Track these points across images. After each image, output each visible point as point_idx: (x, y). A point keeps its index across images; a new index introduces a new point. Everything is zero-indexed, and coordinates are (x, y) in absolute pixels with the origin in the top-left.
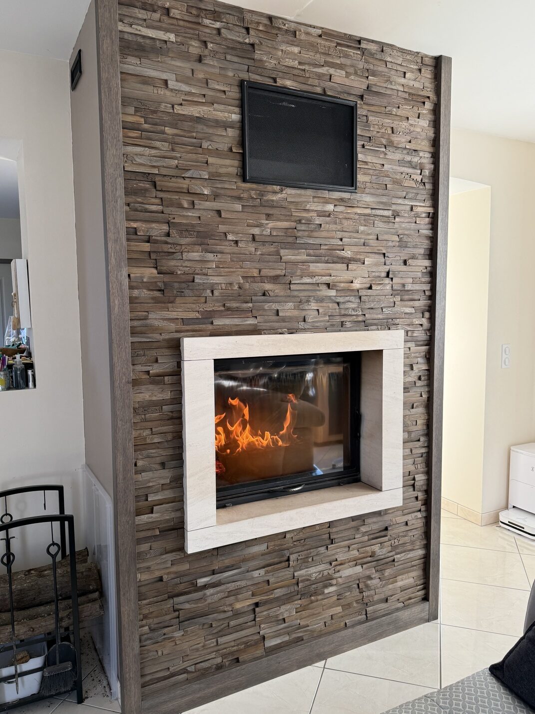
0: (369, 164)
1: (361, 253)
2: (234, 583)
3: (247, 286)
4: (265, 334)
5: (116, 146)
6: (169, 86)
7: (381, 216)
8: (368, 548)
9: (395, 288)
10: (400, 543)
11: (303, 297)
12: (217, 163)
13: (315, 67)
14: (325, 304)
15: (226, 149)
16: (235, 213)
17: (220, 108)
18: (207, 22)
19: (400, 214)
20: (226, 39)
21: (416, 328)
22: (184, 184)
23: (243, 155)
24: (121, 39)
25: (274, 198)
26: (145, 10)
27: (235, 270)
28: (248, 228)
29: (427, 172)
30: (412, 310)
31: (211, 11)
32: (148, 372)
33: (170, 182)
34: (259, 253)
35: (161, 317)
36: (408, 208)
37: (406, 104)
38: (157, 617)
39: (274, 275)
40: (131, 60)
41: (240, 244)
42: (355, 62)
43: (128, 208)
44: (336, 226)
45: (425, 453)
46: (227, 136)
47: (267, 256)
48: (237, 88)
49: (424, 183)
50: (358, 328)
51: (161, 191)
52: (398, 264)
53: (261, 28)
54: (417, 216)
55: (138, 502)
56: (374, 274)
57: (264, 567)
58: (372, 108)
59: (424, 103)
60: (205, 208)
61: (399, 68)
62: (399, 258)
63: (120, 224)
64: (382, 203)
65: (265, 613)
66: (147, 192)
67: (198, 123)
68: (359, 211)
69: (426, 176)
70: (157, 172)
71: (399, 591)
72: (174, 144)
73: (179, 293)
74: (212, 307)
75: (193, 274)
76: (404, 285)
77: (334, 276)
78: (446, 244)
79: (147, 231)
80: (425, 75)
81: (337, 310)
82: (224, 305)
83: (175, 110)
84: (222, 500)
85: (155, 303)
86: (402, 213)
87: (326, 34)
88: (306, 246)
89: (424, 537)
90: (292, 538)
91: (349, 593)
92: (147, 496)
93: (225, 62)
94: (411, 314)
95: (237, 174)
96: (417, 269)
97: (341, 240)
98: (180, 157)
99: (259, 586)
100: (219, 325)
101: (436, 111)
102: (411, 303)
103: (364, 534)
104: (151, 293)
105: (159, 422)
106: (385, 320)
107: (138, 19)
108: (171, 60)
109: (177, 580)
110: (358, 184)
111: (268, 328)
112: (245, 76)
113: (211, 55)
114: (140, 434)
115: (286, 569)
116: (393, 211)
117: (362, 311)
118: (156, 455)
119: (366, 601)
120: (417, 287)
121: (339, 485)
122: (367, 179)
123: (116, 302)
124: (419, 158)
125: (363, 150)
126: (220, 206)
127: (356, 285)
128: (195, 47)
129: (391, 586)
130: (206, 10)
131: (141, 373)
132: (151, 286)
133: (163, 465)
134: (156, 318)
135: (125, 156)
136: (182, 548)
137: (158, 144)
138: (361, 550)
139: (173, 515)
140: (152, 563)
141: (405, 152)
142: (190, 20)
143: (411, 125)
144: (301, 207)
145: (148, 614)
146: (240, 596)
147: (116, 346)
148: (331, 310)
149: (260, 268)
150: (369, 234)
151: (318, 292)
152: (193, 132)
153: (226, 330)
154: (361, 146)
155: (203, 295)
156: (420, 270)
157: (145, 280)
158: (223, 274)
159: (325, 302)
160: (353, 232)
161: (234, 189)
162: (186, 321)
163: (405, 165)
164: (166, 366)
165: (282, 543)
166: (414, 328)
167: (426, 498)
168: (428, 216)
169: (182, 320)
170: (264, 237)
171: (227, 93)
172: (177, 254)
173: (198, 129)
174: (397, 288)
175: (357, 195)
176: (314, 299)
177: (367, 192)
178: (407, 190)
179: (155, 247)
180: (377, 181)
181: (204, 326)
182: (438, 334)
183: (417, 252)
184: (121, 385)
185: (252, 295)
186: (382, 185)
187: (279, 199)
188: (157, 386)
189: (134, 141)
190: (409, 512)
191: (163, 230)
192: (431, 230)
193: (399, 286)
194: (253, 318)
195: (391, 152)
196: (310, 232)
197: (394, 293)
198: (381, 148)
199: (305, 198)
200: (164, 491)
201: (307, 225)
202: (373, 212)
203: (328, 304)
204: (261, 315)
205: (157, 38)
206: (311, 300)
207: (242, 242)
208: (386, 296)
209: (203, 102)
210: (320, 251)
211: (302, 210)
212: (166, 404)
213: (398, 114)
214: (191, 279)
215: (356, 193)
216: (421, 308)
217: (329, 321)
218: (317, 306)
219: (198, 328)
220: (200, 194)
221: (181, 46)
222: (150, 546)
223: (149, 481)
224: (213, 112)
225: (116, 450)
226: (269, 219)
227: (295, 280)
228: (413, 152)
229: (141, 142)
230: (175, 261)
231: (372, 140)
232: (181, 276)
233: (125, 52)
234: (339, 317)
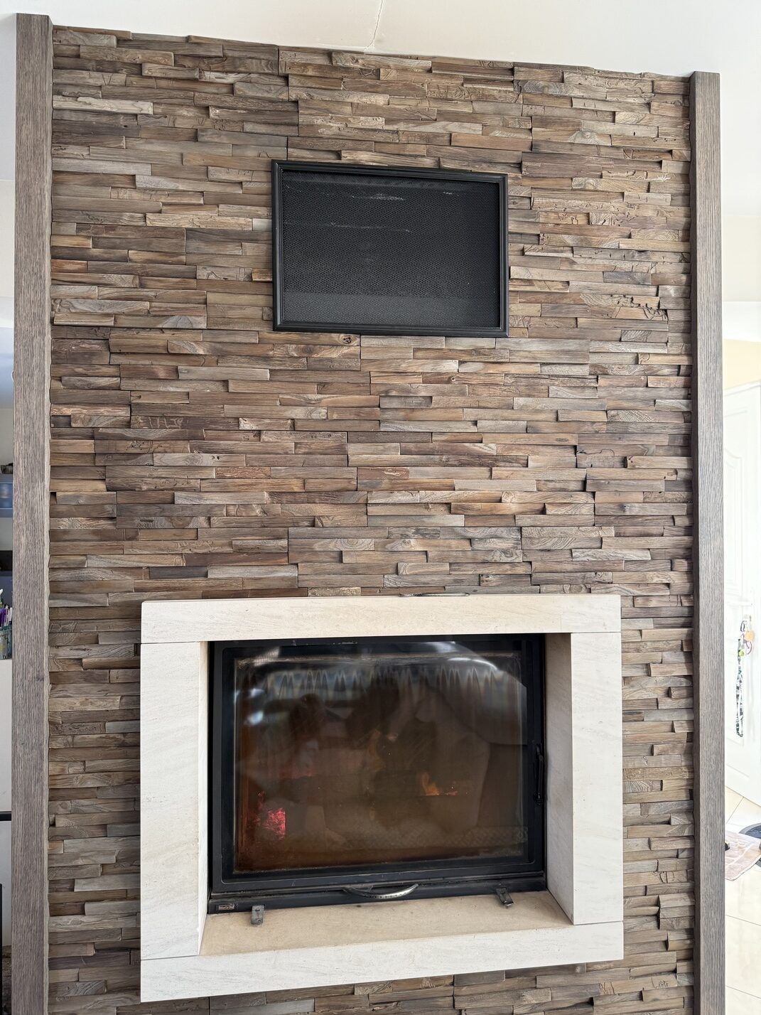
0: (534, 283)
1: (522, 447)
3: (278, 509)
4: (314, 595)
5: (35, 286)
6: (137, 183)
7: (564, 376)
9: (600, 511)
11: (394, 529)
12: (224, 301)
13: (420, 125)
14: (441, 542)
15: (242, 277)
16: (256, 384)
17: (231, 211)
18: (210, 76)
19: (610, 372)
20: (246, 98)
21: (654, 590)
22: (159, 339)
23: (273, 283)
24: (56, 121)
25: (335, 355)
26: (102, 71)
27: (254, 481)
28: (283, 408)
29: (671, 291)
30: (646, 555)
31: (219, 57)
32: (80, 661)
33: (137, 338)
34: (303, 451)
35: (112, 566)
36: (630, 359)
37: (621, 169)
39: (333, 489)
40: (73, 150)
41: (263, 437)
42: (502, 106)
44: (463, 399)
45: (684, 849)
46: (244, 256)
47: (318, 456)
48: (263, 174)
49: (666, 310)
50: (515, 589)
51: (120, 353)
52: (606, 465)
53: (310, 73)
54: (651, 372)
55: (57, 891)
58: (543, 184)
59: (660, 163)
60: (200, 378)
61: (600, 106)
62: (609, 454)
64: (567, 352)
66: (94, 357)
68: (513, 369)
69: (670, 296)
70: (112, 324)
72: (143, 277)
73: (143, 523)
74: (207, 547)
75: (172, 489)
76: (622, 506)
77: (460, 490)
78: (719, 423)
79: (90, 420)
80: (661, 112)
81: (470, 554)
82: (232, 542)
83: (148, 221)
85: (101, 540)
86: (615, 370)
87: (441, 67)
88: (398, 436)
90: (368, 998)
92: (73, 882)
93: (243, 135)
94: (645, 562)
95: (262, 318)
96: (652, 474)
97: (475, 423)
98: (155, 296)
100: (218, 579)
101: (689, 176)
102: (642, 541)
103: (535, 1008)
104: (94, 523)
105: (99, 750)
106: (578, 574)
107: (89, 86)
108: (146, 143)
110: (511, 322)
111: (320, 585)
112: (280, 154)
113: (217, 127)
114: (63, 770)
116: (593, 366)
117: (524, 555)
118: (91, 809)
120: (651, 510)
122: (534, 309)
123: (23, 540)
124: (649, 264)
125: (522, 259)
126: (227, 374)
127: (511, 504)
128: (186, 117)
130: (210, 57)
131: (67, 662)
132: (91, 510)
133: (104, 829)
134: (98, 566)
135: (57, 301)
136: (136, 988)
137: (114, 278)
139: (122, 923)
140: (79, 1008)
141: (617, 255)
142: (179, 76)
143: (630, 206)
144: (389, 368)
148: (454, 554)
149: (306, 477)
150: (537, 411)
151: (425, 520)
152: (181, 254)
153: (232, 588)
154: (519, 253)
155: (191, 526)
156: (660, 477)
157: (81, 501)
158: (232, 489)
159: (441, 537)
160: (501, 408)
161: (253, 343)
162: (154, 572)
163: (619, 280)
164: (113, 651)
165: (347, 1003)
166: (650, 592)
167: (691, 947)
168: (676, 373)
169: (148, 570)
170: (313, 423)
171: (245, 185)
172: (144, 456)
173: (190, 248)
174: (606, 512)
175: (508, 341)
176: (417, 531)
177: (533, 335)
178: (623, 326)
179: (104, 446)
180: (556, 313)
181: (190, 580)
182: (707, 605)
183: (651, 441)
184: (26, 683)
185: (288, 525)
186: (566, 320)
187: (346, 356)
188: (96, 686)
189: (74, 276)
190: (646, 973)
191: (118, 418)
192: (684, 399)
193: (611, 508)
194: (290, 566)
195: (585, 258)
196: (408, 411)
197: (600, 519)
198: (562, 252)
199: (398, 352)
200: (106, 877)
201: (403, 399)
202: (547, 370)
203: (448, 542)
204: (308, 562)
205: (119, 111)
206: (410, 534)
207: (270, 432)
208: (580, 528)
209: (200, 205)
210: (431, 445)
211: (392, 372)
212: (113, 718)
213: (599, 188)
214: (169, 498)
215: (507, 337)
216: (667, 550)
217: (450, 574)
218: (424, 545)
219: (177, 585)
220: (192, 355)
221: (162, 119)
222: (76, 975)
223: (77, 856)
224: (218, 219)
225: (13, 795)
226: (324, 392)
227: (377, 498)
228: (637, 255)
229: (87, 277)
230: (139, 469)
231: (543, 239)
232: (150, 493)
233: (62, 140)
234: (474, 566)
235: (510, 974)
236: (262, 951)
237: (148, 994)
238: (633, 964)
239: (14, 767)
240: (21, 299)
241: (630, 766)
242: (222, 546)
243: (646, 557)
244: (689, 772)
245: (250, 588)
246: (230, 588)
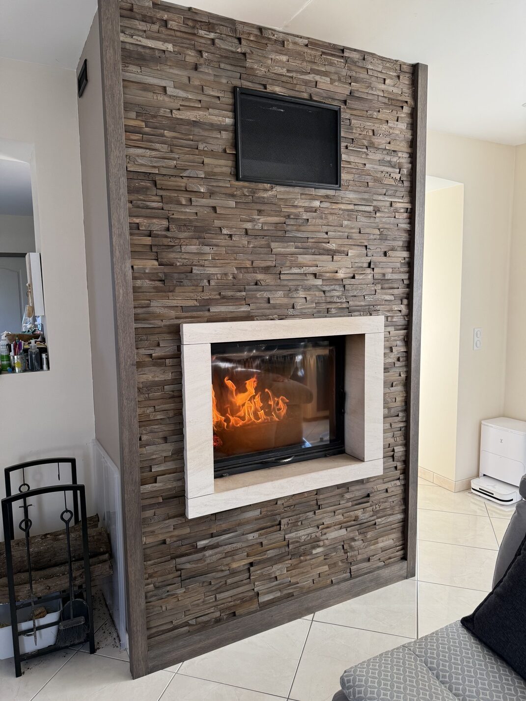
0: (352, 163)
1: (345, 246)
2: (230, 545)
3: (241, 276)
4: (257, 320)
5: (119, 148)
6: (167, 92)
7: (362, 211)
8: (352, 513)
9: (376, 277)
10: (381, 508)
11: (292, 286)
12: (212, 163)
13: (302, 75)
14: (312, 293)
15: (220, 150)
16: (230, 209)
17: (215, 113)
19: (380, 210)
20: (220, 49)
21: (396, 313)
22: (182, 183)
23: (237, 155)
24: (123, 49)
25: (265, 196)
26: (145, 22)
27: (229, 261)
28: (242, 223)
29: (405, 171)
30: (392, 298)
31: (206, 22)
32: (151, 355)
33: (169, 181)
34: (251, 246)
35: (163, 305)
36: (388, 204)
37: (386, 108)
38: (162, 576)
39: (265, 266)
40: (132, 68)
41: (233, 238)
42: (338, 69)
43: (130, 205)
44: (321, 221)
45: (403, 427)
46: (221, 139)
47: (258, 249)
48: (230, 94)
49: (403, 181)
50: (342, 314)
51: (161, 189)
52: (378, 255)
53: (252, 38)
54: (396, 211)
55: (143, 473)
56: (356, 264)
57: (257, 531)
58: (355, 112)
59: (402, 107)
60: (202, 205)
61: (380, 75)
62: (379, 250)
63: (124, 220)
64: (364, 199)
65: (259, 572)
66: (148, 191)
67: (194, 126)
68: (343, 207)
69: (404, 174)
70: (157, 172)
71: (380, 551)
72: (172, 147)
73: (178, 283)
74: (208, 296)
75: (190, 265)
76: (384, 275)
77: (320, 267)
79: (149, 226)
80: (403, 81)
81: (323, 298)
82: (220, 293)
83: (173, 115)
84: (219, 470)
85: (157, 292)
86: (383, 209)
87: (312, 44)
88: (294, 239)
89: (402, 502)
90: (283, 504)
91: (335, 554)
92: (151, 467)
93: (219, 70)
94: (391, 301)
95: (231, 173)
96: (396, 260)
97: (327, 233)
98: (179, 158)
99: (253, 547)
100: (215, 312)
101: (414, 114)
102: (391, 291)
103: (348, 500)
104: (153, 283)
105: (160, 400)
106: (367, 307)
107: (139, 30)
108: (170, 68)
109: (179, 543)
110: (342, 182)
111: (260, 314)
112: (237, 83)
113: (206, 64)
114: (144, 411)
115: (277, 532)
116: (374, 206)
117: (346, 299)
118: (159, 430)
119: (350, 560)
120: (396, 276)
121: (325, 456)
122: (350, 177)
123: (121, 291)
124: (397, 158)
125: (346, 150)
126: (216, 203)
127: (341, 275)
128: (191, 57)
129: (372, 547)
130: (201, 22)
131: (144, 356)
132: (153, 276)
133: (165, 439)
134: (158, 306)
135: (128, 157)
136: (183, 514)
137: (158, 146)
138: (346, 515)
139: (175, 484)
140: (156, 528)
141: (385, 152)
142: (187, 31)
143: (391, 128)
144: (290, 203)
145: (153, 573)
146: (235, 557)
147: (121, 331)
148: (317, 298)
149: (252, 259)
150: (352, 228)
151: (305, 282)
152: (190, 135)
153: (222, 317)
154: (345, 147)
155: (200, 285)
156: (399, 261)
157: (147, 271)
158: (219, 265)
159: (312, 290)
160: (337, 226)
161: (227, 187)
162: (184, 309)
163: (385, 165)
164: (167, 350)
165: (274, 508)
166: (393, 314)
167: (405, 467)
168: (406, 212)
169: (181, 308)
170: (256, 231)
171: (221, 99)
172: (177, 247)
173: (195, 132)
174: (378, 277)
175: (341, 192)
176: (302, 287)
177: (350, 190)
178: (386, 188)
179: (156, 241)
180: (360, 179)
181: (201, 313)
182: (415, 319)
183: (396, 244)
184: (127, 367)
185: (245, 285)
186: (364, 183)
187: (270, 196)
188: (159, 368)
189: (136, 143)
190: (389, 481)
191: (163, 226)
192: (409, 224)
193: (380, 276)
194: (247, 306)
195: (372, 152)
196: (298, 226)
197: (375, 281)
198: (363, 148)
199: (293, 195)
200: (166, 463)
201: (296, 220)
202: (356, 208)
203: (315, 292)
204: (254, 303)
205: (155, 47)
206: (299, 289)
207: (236, 236)
208: (368, 285)
209: (199, 107)
210: (307, 244)
211: (291, 206)
212: (168, 384)
213: (378, 117)
214: (189, 270)
215: (341, 190)
216: (400, 295)
217: (316, 308)
218: (305, 294)
219: (196, 315)
220: (197, 192)
221: (179, 55)
222: (154, 513)
223: (152, 454)
224: (209, 117)
225: (122, 426)
226: (260, 215)
227: (285, 271)
228: (393, 153)
229: (142, 144)
230: (174, 254)
231: (355, 141)
232: (180, 267)
233: (126, 61)
234: (325, 304)
235: (338, 487)
238: (386, 477)
239: (122, 411)
241: (386, 392)
242: (215, 295)
244: (406, 394)
245: (229, 316)
246: (220, 317)
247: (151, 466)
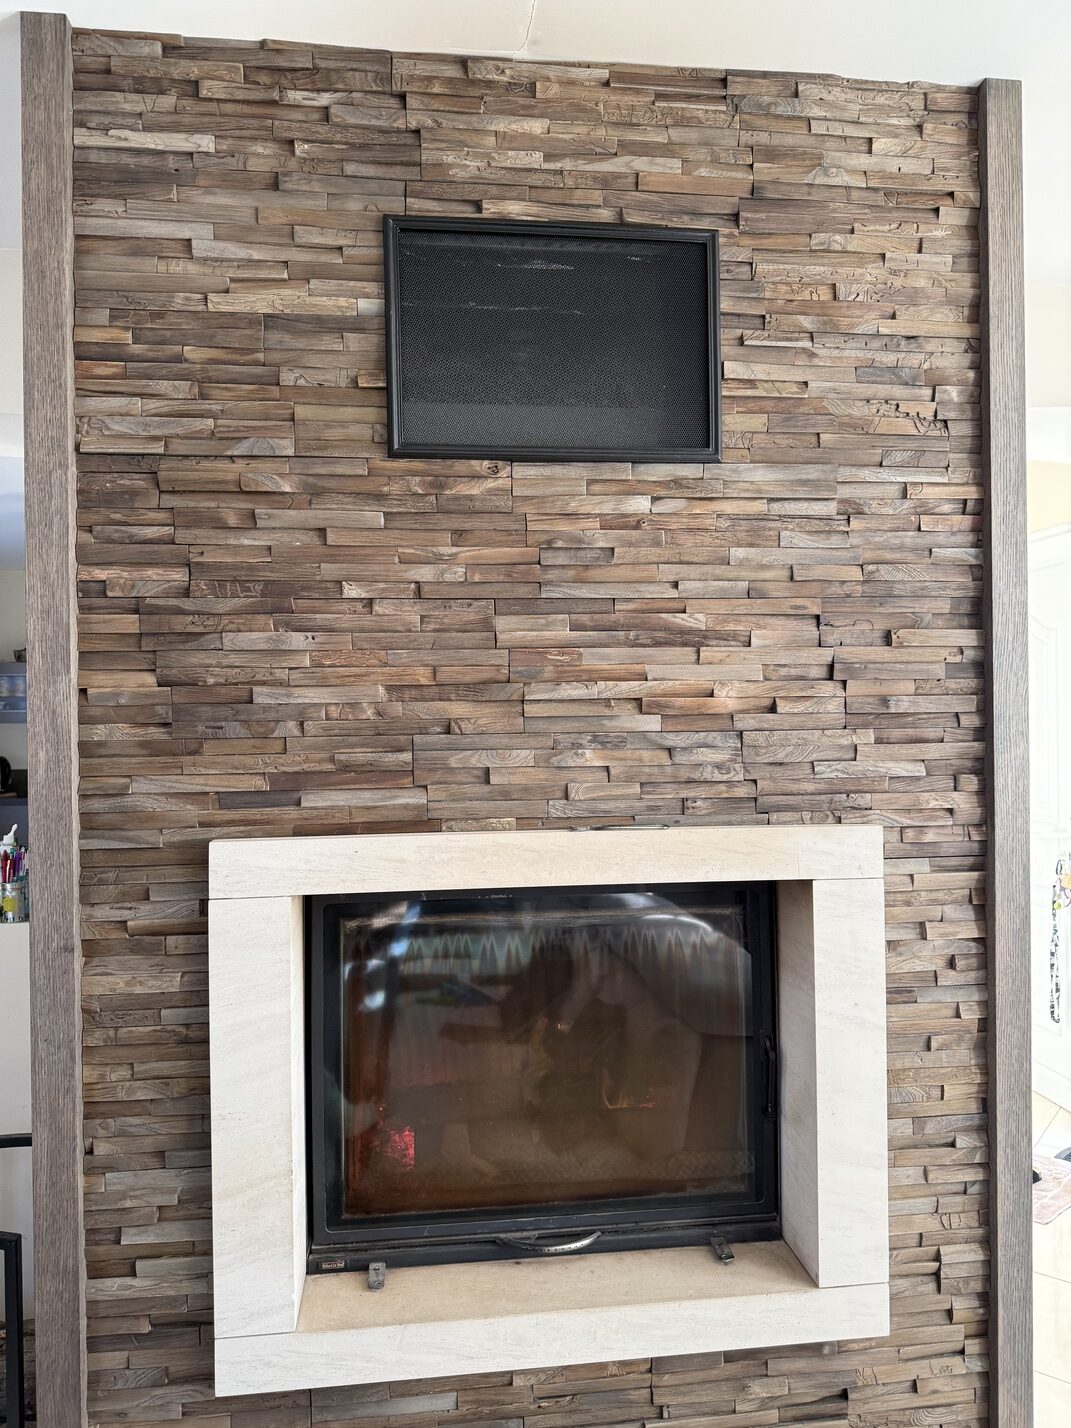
0: (758, 384)
1: (740, 618)
3: (399, 709)
4: (451, 829)
5: (52, 399)
6: (194, 251)
7: (802, 517)
9: (854, 708)
11: (562, 736)
12: (319, 417)
13: (591, 161)
14: (628, 754)
15: (343, 382)
16: (366, 533)
17: (328, 288)
19: (866, 510)
20: (346, 127)
21: (931, 818)
22: (227, 471)
23: (387, 390)
24: (77, 166)
25: (475, 491)
26: (142, 92)
27: (365, 670)
28: (403, 567)
29: (953, 393)
30: (920, 770)
31: (308, 69)
32: (123, 924)
33: (196, 470)
34: (432, 627)
35: (165, 790)
36: (895, 491)
37: (881, 221)
39: (476, 681)
40: (103, 205)
41: (377, 608)
42: (709, 133)
43: (87, 537)
44: (657, 550)
45: (974, 1183)
46: (346, 352)
47: (454, 634)
48: (372, 236)
49: (945, 421)
50: (733, 818)
51: (173, 492)
52: (862, 642)
53: (437, 90)
54: (924, 509)
55: (97, 1243)
58: (768, 243)
59: (937, 211)
60: (286, 525)
61: (851, 131)
62: (866, 626)
64: (805, 482)
66: (138, 498)
67: (268, 328)
68: (728, 507)
69: (951, 401)
70: (161, 451)
72: (204, 383)
73: (210, 730)
74: (299, 763)
75: (249, 683)
76: (884, 701)
77: (655, 680)
78: (1022, 581)
79: (133, 587)
80: (937, 137)
81: (669, 770)
82: (334, 756)
83: (211, 305)
85: (151, 755)
86: (874, 507)
87: (622, 78)
88: (566, 605)
90: (532, 1386)
92: (119, 1231)
93: (343, 180)
94: (918, 779)
95: (372, 440)
96: (928, 654)
97: (675, 585)
98: (222, 411)
100: (315, 808)
101: (977, 228)
102: (914, 749)
103: (764, 1404)
104: (140, 731)
105: (152, 1048)
106: (823, 797)
107: (125, 114)
108: (205, 193)
110: (725, 440)
111: (458, 815)
112: (395, 206)
113: (306, 169)
114: (102, 1076)
116: (842, 501)
117: (746, 770)
118: (143, 1131)
120: (925, 705)
122: (758, 422)
123: (42, 755)
124: (922, 356)
125: (740, 350)
126: (324, 519)
127: (726, 699)
128: (262, 156)
130: (294, 70)
131: (106, 925)
132: (137, 713)
133: (161, 1158)
134: (147, 791)
135: (84, 420)
137: (164, 386)
139: (187, 1288)
140: (130, 1405)
141: (876, 344)
142: (251, 98)
143: (894, 273)
144: (552, 508)
148: (647, 770)
149: (437, 664)
150: (763, 567)
151: (605, 722)
152: (256, 350)
153: (338, 821)
154: (736, 342)
155: (276, 734)
156: (938, 659)
157: (123, 701)
158: (333, 681)
159: (629, 746)
160: (712, 563)
161: (361, 476)
162: (225, 800)
163: (878, 379)
164: (170, 910)
165: (502, 1398)
166: (925, 821)
167: (984, 1318)
168: (961, 510)
169: (216, 797)
170: (447, 588)
171: (346, 251)
172: (209, 636)
173: (270, 343)
174: (862, 708)
175: (721, 468)
176: (595, 739)
177: (757, 458)
178: (885, 444)
179: (153, 623)
180: (789, 427)
181: (276, 810)
182: (1005, 838)
183: (925, 607)
184: (49, 955)
185: (413, 732)
186: (803, 437)
187: (490, 492)
188: (146, 959)
189: (107, 384)
190: (920, 1355)
191: (172, 583)
192: (971, 547)
193: (869, 704)
194: (416, 790)
195: (831, 348)
196: (581, 568)
197: (853, 719)
198: (797, 340)
199: (564, 486)
200: (164, 1225)
201: (573, 552)
202: (776, 507)
203: (638, 753)
204: (441, 783)
205: (167, 149)
206: (584, 742)
207: (385, 601)
208: (826, 732)
209: (284, 280)
210: (613, 617)
211: (556, 514)
212: (169, 1004)
213: (849, 249)
214: (245, 695)
215: (720, 463)
216: (948, 762)
217: (641, 799)
218: (604, 759)
219: (258, 817)
220: (275, 493)
221: (229, 160)
222: (125, 1360)
223: (124, 1196)
224: (309, 300)
225: (33, 1112)
226: (460, 543)
227: (537, 692)
228: (903, 342)
229: (122, 385)
230: (202, 655)
231: (769, 322)
232: (218, 688)
233: (88, 191)
234: (676, 786)
235: (730, 1357)
236: (384, 1325)
237: (226, 1385)
238: (903, 1343)
239: (34, 1072)
240: (33, 416)
241: (898, 1065)
242: (320, 762)
243: (919, 772)
244: (981, 1074)
245: (362, 820)
246: (333, 822)
247: (120, 1228)
